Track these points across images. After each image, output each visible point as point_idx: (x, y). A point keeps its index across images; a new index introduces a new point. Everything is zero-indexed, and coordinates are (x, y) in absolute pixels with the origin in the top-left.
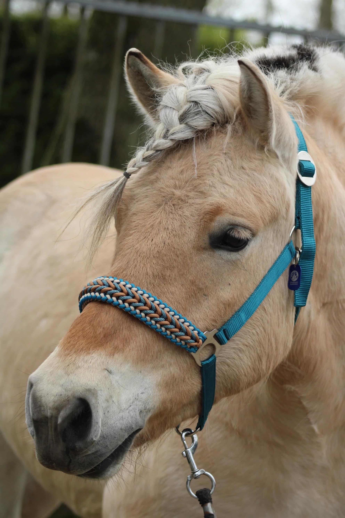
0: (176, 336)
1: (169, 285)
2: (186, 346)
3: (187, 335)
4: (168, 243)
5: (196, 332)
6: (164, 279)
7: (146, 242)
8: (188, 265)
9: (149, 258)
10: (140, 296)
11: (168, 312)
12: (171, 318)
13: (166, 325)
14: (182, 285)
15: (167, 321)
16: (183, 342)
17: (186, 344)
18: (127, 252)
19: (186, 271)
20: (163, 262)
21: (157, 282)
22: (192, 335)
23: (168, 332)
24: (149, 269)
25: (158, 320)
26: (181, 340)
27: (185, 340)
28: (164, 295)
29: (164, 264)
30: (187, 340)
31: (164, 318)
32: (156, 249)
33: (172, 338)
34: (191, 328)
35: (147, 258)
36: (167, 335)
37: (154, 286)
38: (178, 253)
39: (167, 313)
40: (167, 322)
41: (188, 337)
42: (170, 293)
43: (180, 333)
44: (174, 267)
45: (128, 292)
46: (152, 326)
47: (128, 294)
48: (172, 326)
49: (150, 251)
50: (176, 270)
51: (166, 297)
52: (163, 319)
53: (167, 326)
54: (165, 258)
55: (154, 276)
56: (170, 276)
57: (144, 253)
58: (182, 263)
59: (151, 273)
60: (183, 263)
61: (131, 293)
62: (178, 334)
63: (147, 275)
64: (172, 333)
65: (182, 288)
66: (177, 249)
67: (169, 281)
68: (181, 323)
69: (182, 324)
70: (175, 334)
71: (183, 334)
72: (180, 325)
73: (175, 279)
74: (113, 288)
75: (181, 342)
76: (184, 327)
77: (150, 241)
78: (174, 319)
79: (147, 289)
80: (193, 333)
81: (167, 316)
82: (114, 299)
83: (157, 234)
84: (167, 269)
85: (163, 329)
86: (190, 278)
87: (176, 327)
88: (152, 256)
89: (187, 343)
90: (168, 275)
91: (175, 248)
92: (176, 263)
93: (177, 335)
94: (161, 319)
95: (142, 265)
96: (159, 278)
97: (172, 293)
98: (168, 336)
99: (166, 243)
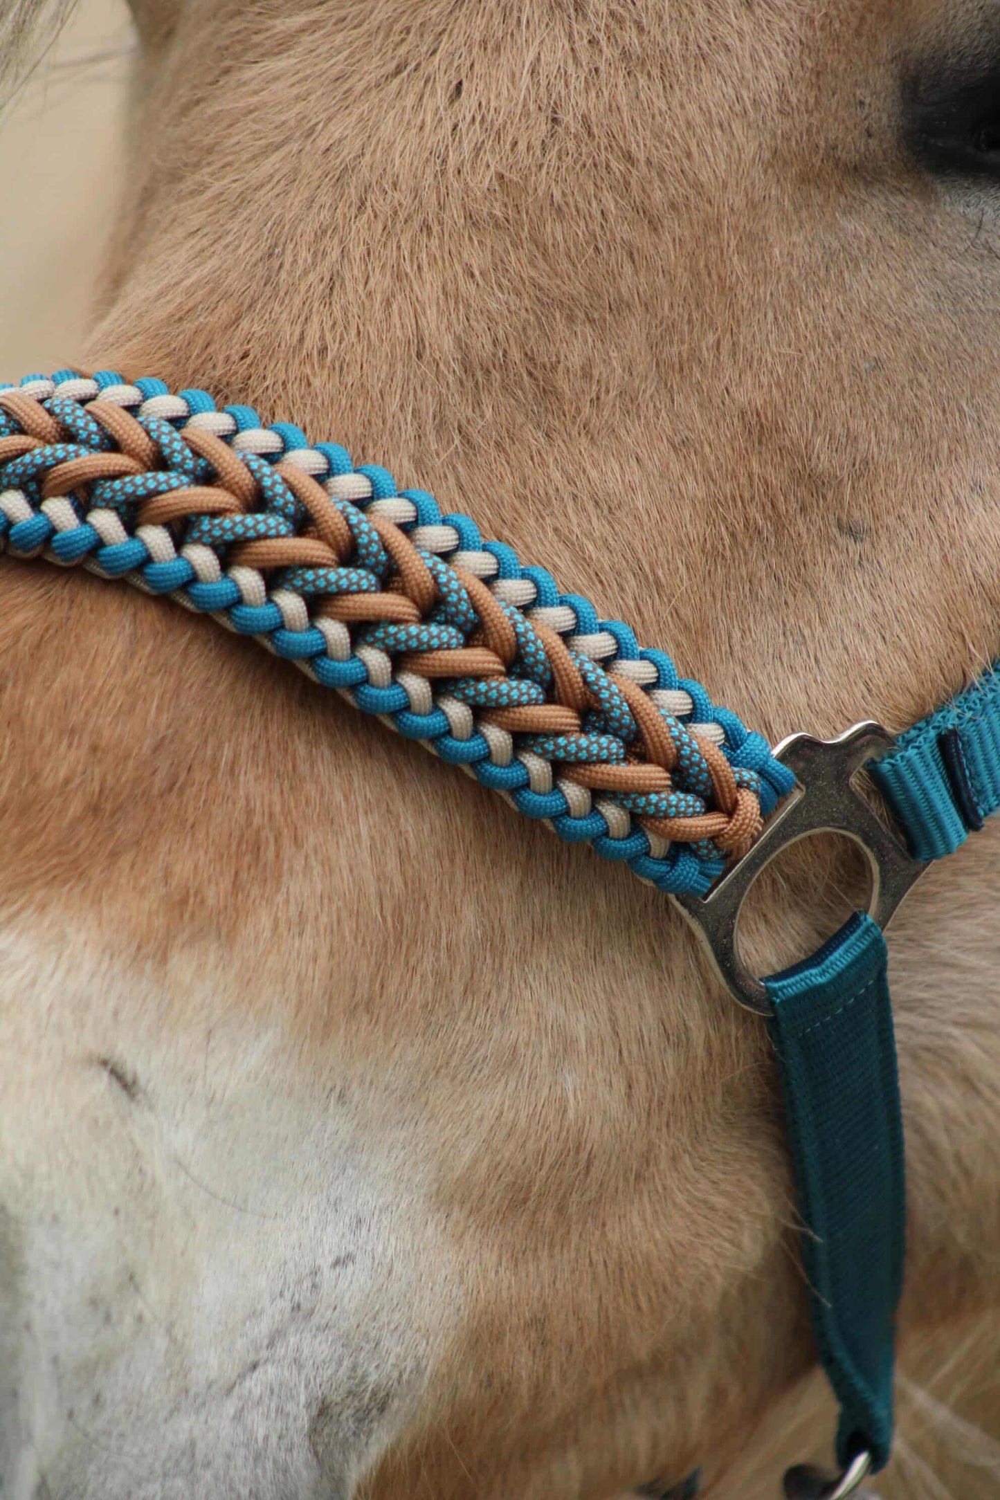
0: (561, 768)
1: (584, 442)
2: (634, 845)
3: (644, 758)
4: (585, 120)
5: (708, 734)
6: (547, 392)
7: (410, 100)
8: (727, 290)
9: (436, 228)
10: (355, 516)
11: (488, 581)
12: (514, 626)
13: (478, 677)
14: (681, 446)
15: (486, 645)
16: (613, 814)
17: (638, 821)
18: (256, 174)
19: (711, 338)
20: (542, 264)
21: (489, 413)
22: (679, 757)
23: (497, 737)
24: (431, 313)
25: (414, 644)
26: (598, 794)
27: (627, 794)
28: (540, 518)
29: (544, 282)
30: (648, 793)
31: (460, 628)
32: (493, 161)
33: (526, 785)
34: (673, 700)
35: (416, 224)
36: (487, 757)
37: (467, 440)
38: (658, 195)
39: (480, 589)
40: (479, 658)
41: (653, 774)
42: (591, 507)
43: (583, 741)
44: (619, 307)
45: (258, 482)
46: (367, 690)
47: (258, 501)
48: (525, 689)
49: (443, 172)
50: (635, 330)
51: (556, 530)
52: (449, 634)
53: (482, 686)
54: (553, 231)
55: (467, 367)
56: (587, 375)
57: (395, 185)
58: (684, 279)
59: (448, 343)
60: (696, 275)
61: (279, 489)
62: (573, 748)
63: (419, 356)
64: (523, 739)
65: (676, 468)
66: (649, 162)
67: (578, 410)
68: (588, 666)
69: (600, 671)
70: (550, 746)
71: (608, 744)
72: (584, 677)
73: (629, 400)
74: (141, 460)
75: (594, 810)
76: (614, 688)
77: (441, 99)
78: (531, 636)
79: (418, 463)
80: (685, 738)
81: (476, 611)
82: (156, 538)
83: (492, 46)
84: (571, 319)
85: (456, 711)
86: (748, 394)
87: (551, 695)
88: (455, 213)
89: (646, 816)
90: (576, 361)
91: (629, 158)
92: (636, 272)
93: (561, 754)
94: (435, 632)
95: (381, 282)
96: (504, 387)
97: (609, 508)
98: (495, 771)
99: (567, 118)
